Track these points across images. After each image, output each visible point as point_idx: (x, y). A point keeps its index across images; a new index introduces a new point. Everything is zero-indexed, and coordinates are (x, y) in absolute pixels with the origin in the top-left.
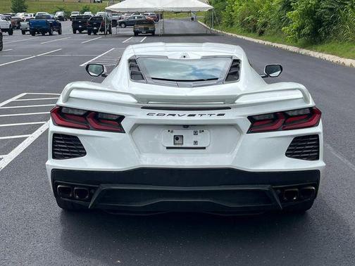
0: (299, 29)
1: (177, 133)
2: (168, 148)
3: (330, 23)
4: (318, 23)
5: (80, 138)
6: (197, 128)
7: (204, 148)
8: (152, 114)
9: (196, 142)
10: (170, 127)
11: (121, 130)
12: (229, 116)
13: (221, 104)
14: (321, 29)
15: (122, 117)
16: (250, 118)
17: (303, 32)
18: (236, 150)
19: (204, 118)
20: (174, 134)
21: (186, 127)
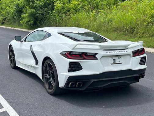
0: (28, 22)
1: (114, 58)
2: (112, 64)
3: (42, 20)
4: (36, 19)
7: (122, 63)
8: (108, 52)
9: (119, 61)
11: (97, 59)
13: (124, 48)
14: (38, 22)
15: (96, 54)
17: (29, 23)
18: (131, 63)
20: (113, 59)
21: (117, 56)
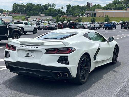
2: (25, 56)
5: (9, 52)
6: (32, 51)
7: (33, 57)
10: (26, 50)
11: (16, 50)
12: (39, 48)
13: (39, 45)
15: (16, 47)
16: (46, 49)
19: (33, 48)
20: (27, 52)
